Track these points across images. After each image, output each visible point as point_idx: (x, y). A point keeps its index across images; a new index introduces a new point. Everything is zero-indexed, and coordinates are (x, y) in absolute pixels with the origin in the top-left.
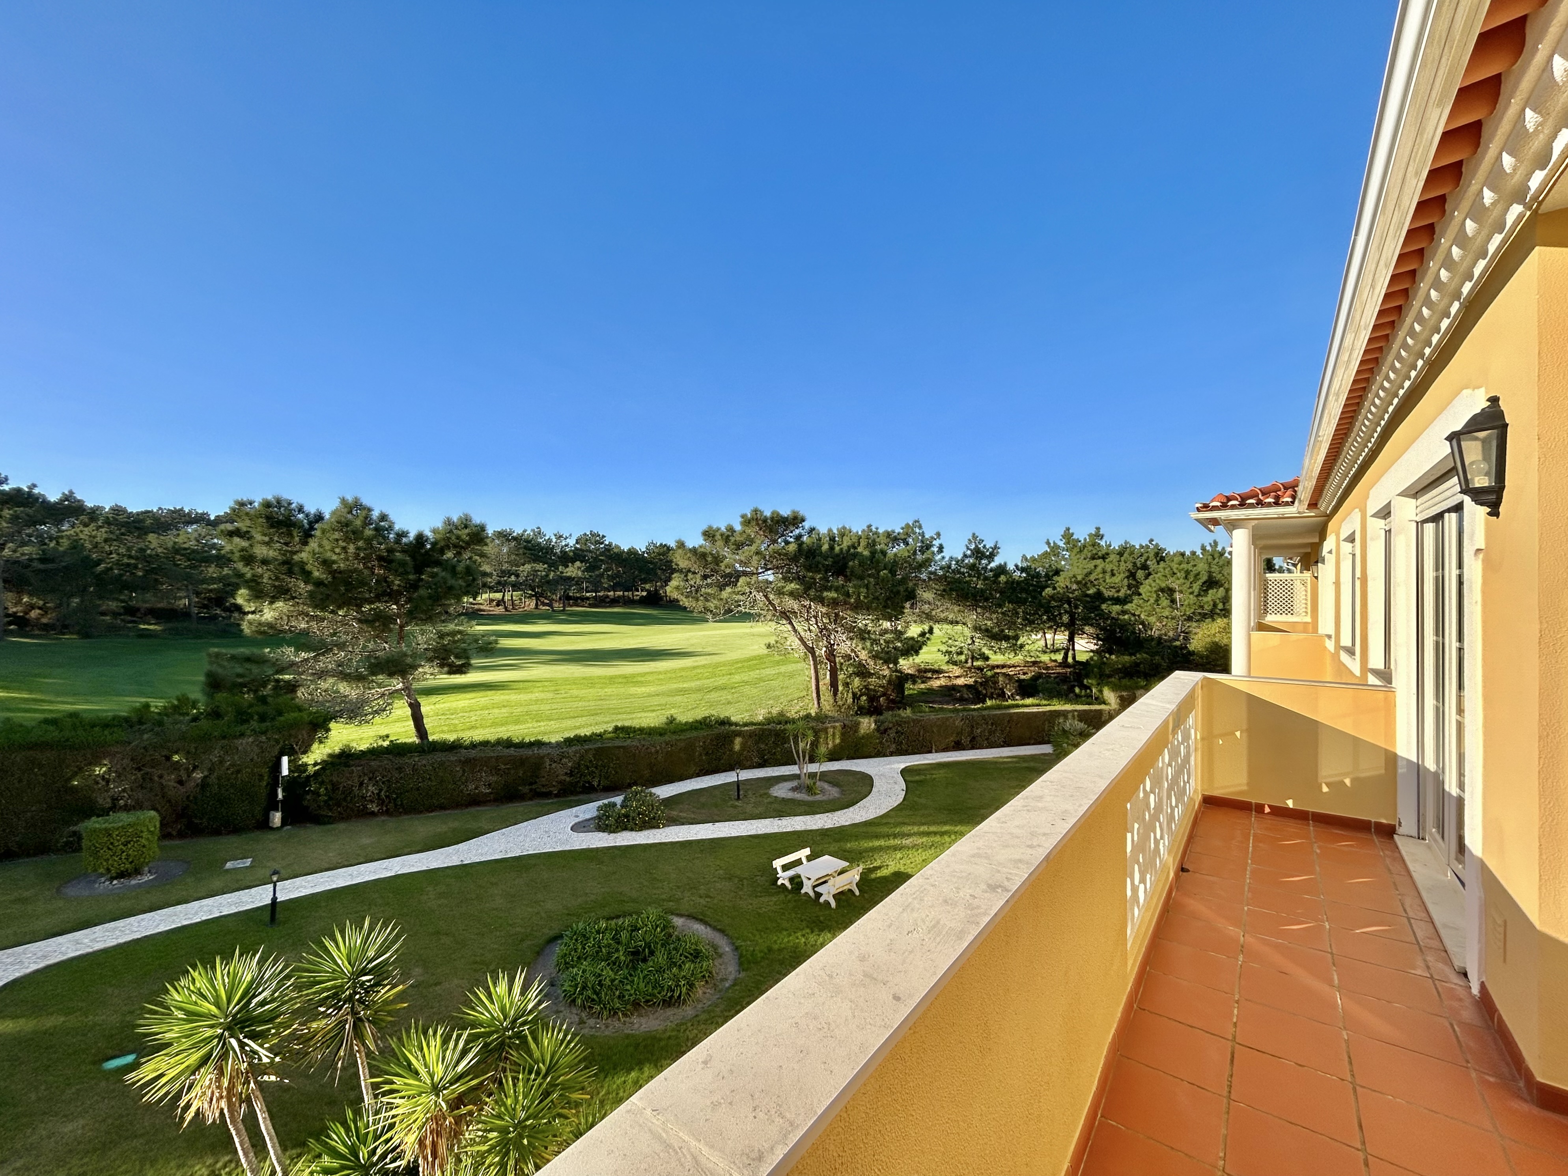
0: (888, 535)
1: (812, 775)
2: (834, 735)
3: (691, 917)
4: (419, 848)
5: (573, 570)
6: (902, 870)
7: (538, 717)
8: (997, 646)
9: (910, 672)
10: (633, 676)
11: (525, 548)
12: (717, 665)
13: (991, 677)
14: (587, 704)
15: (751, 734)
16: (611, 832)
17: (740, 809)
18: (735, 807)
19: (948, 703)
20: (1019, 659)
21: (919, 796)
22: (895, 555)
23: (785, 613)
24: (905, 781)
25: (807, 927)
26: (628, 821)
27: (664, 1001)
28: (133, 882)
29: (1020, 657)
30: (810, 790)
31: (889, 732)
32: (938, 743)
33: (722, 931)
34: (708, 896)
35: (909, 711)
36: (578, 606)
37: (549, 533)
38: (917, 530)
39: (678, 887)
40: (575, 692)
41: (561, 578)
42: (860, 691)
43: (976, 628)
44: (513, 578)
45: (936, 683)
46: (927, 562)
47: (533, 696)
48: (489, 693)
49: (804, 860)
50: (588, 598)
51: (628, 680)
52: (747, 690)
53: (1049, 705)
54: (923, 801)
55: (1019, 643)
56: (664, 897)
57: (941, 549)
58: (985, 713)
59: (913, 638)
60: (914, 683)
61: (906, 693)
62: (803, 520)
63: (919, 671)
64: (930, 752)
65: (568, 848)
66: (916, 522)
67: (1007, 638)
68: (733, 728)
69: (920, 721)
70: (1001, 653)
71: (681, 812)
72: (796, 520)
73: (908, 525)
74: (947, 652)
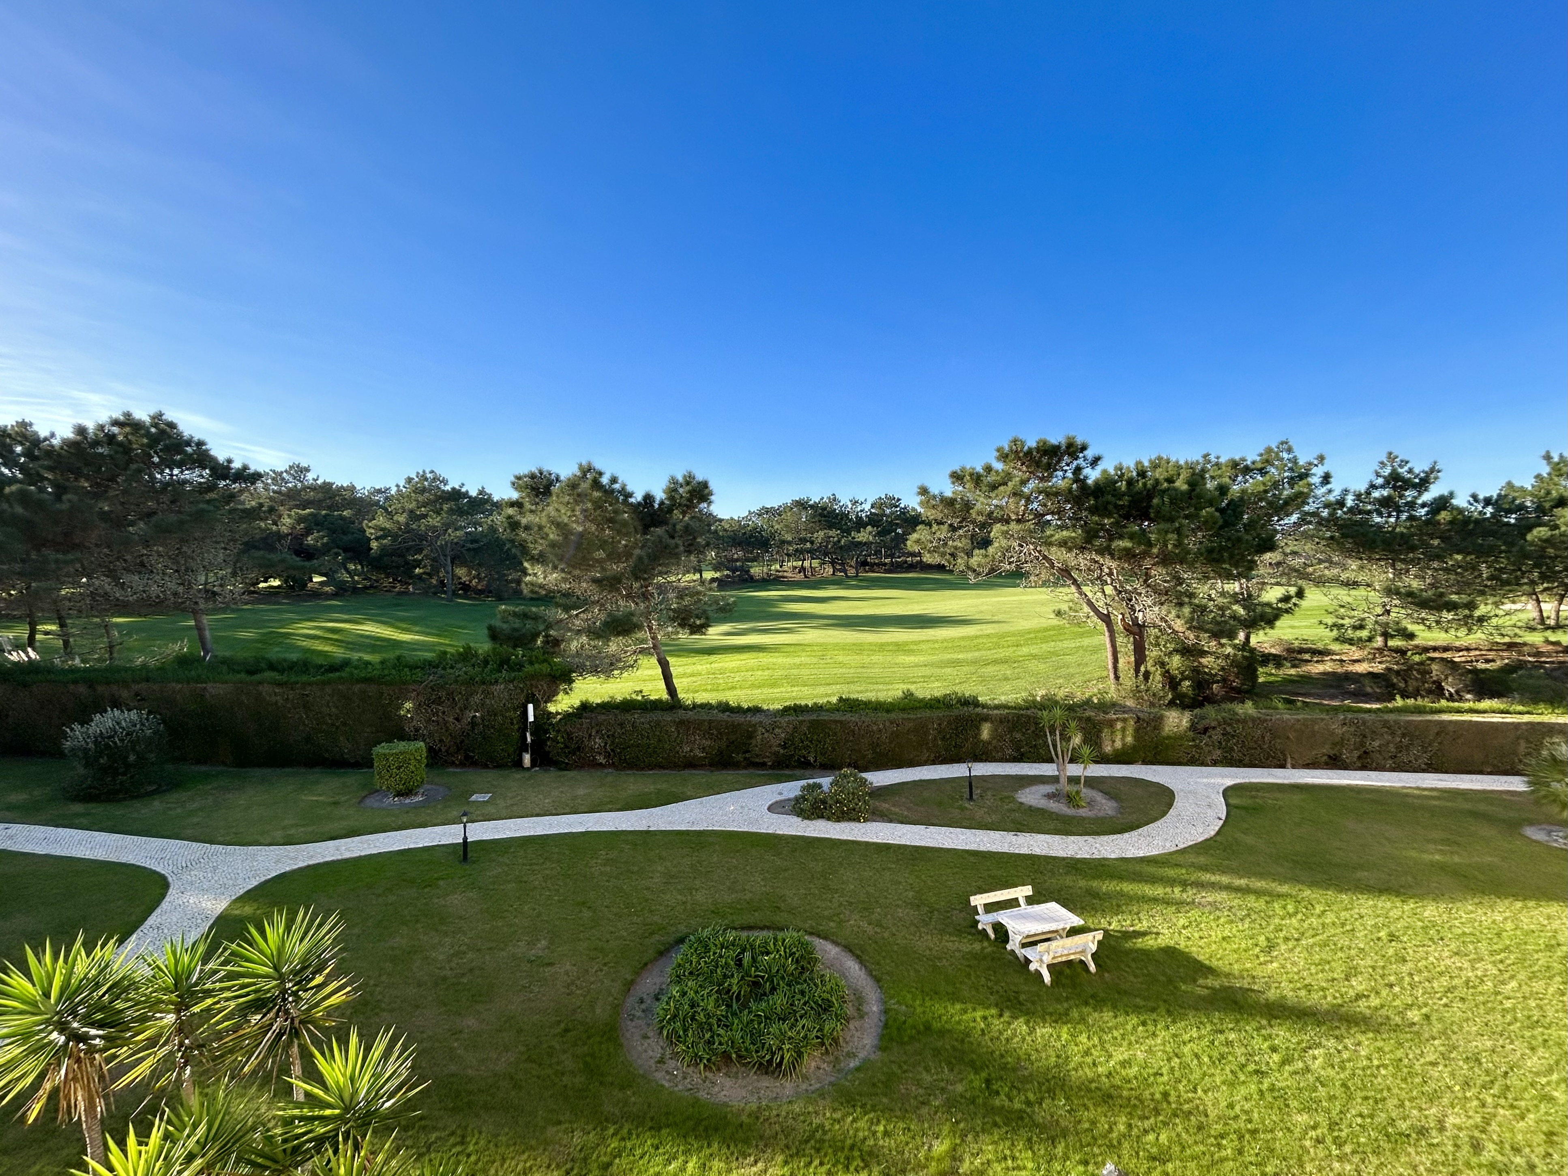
0: (1235, 465)
1: (1074, 780)
2: (1124, 730)
3: (848, 949)
4: (619, 806)
5: (864, 536)
6: (1182, 946)
7: (794, 681)
8: (1432, 618)
9: (1273, 651)
10: (906, 643)
11: (821, 515)
12: (1003, 636)
13: (1418, 664)
14: (848, 671)
15: (1002, 720)
16: (805, 818)
17: (968, 813)
18: (962, 809)
19: (1332, 697)
20: (1478, 637)
21: (1245, 832)
22: (1244, 491)
23: (1066, 571)
24: (1227, 805)
25: (997, 1005)
26: (825, 808)
27: (761, 1064)
28: (407, 801)
29: (1479, 635)
30: (1071, 799)
31: (1211, 732)
32: (1296, 756)
33: (878, 980)
34: (879, 924)
35: (1249, 704)
36: (873, 572)
37: (845, 500)
38: (1285, 455)
39: (851, 904)
40: (841, 658)
41: (852, 543)
42: (1182, 673)
43: (1390, 591)
44: (808, 545)
45: (1316, 669)
46: (1300, 499)
47: (797, 660)
48: (761, 654)
49: (1022, 901)
50: (885, 564)
51: (900, 648)
52: (1033, 665)
53: (1528, 713)
54: (1249, 840)
55: (1477, 613)
56: (826, 913)
57: (1326, 479)
58: (1391, 717)
59: (1269, 605)
60: (1279, 665)
61: (1261, 680)
62: (1084, 448)
63: (1290, 650)
64: (1283, 766)
65: (754, 829)
66: (1282, 443)
67: (1452, 607)
68: (979, 710)
69: (1266, 720)
70: (1442, 628)
71: (894, 805)
72: (1073, 449)
73: (1269, 450)
74: (1334, 625)
